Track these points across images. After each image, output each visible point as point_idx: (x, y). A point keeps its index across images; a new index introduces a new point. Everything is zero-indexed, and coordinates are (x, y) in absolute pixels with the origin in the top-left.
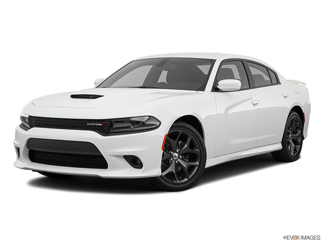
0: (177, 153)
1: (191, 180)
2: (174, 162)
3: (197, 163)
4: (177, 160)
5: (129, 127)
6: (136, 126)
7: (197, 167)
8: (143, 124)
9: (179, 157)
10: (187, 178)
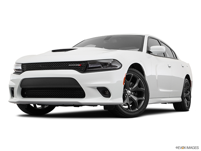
0: (130, 90)
1: (140, 110)
2: (128, 96)
3: (144, 98)
4: (130, 95)
5: (100, 67)
6: (105, 67)
7: (143, 101)
8: (110, 65)
9: (131, 93)
10: (138, 108)
